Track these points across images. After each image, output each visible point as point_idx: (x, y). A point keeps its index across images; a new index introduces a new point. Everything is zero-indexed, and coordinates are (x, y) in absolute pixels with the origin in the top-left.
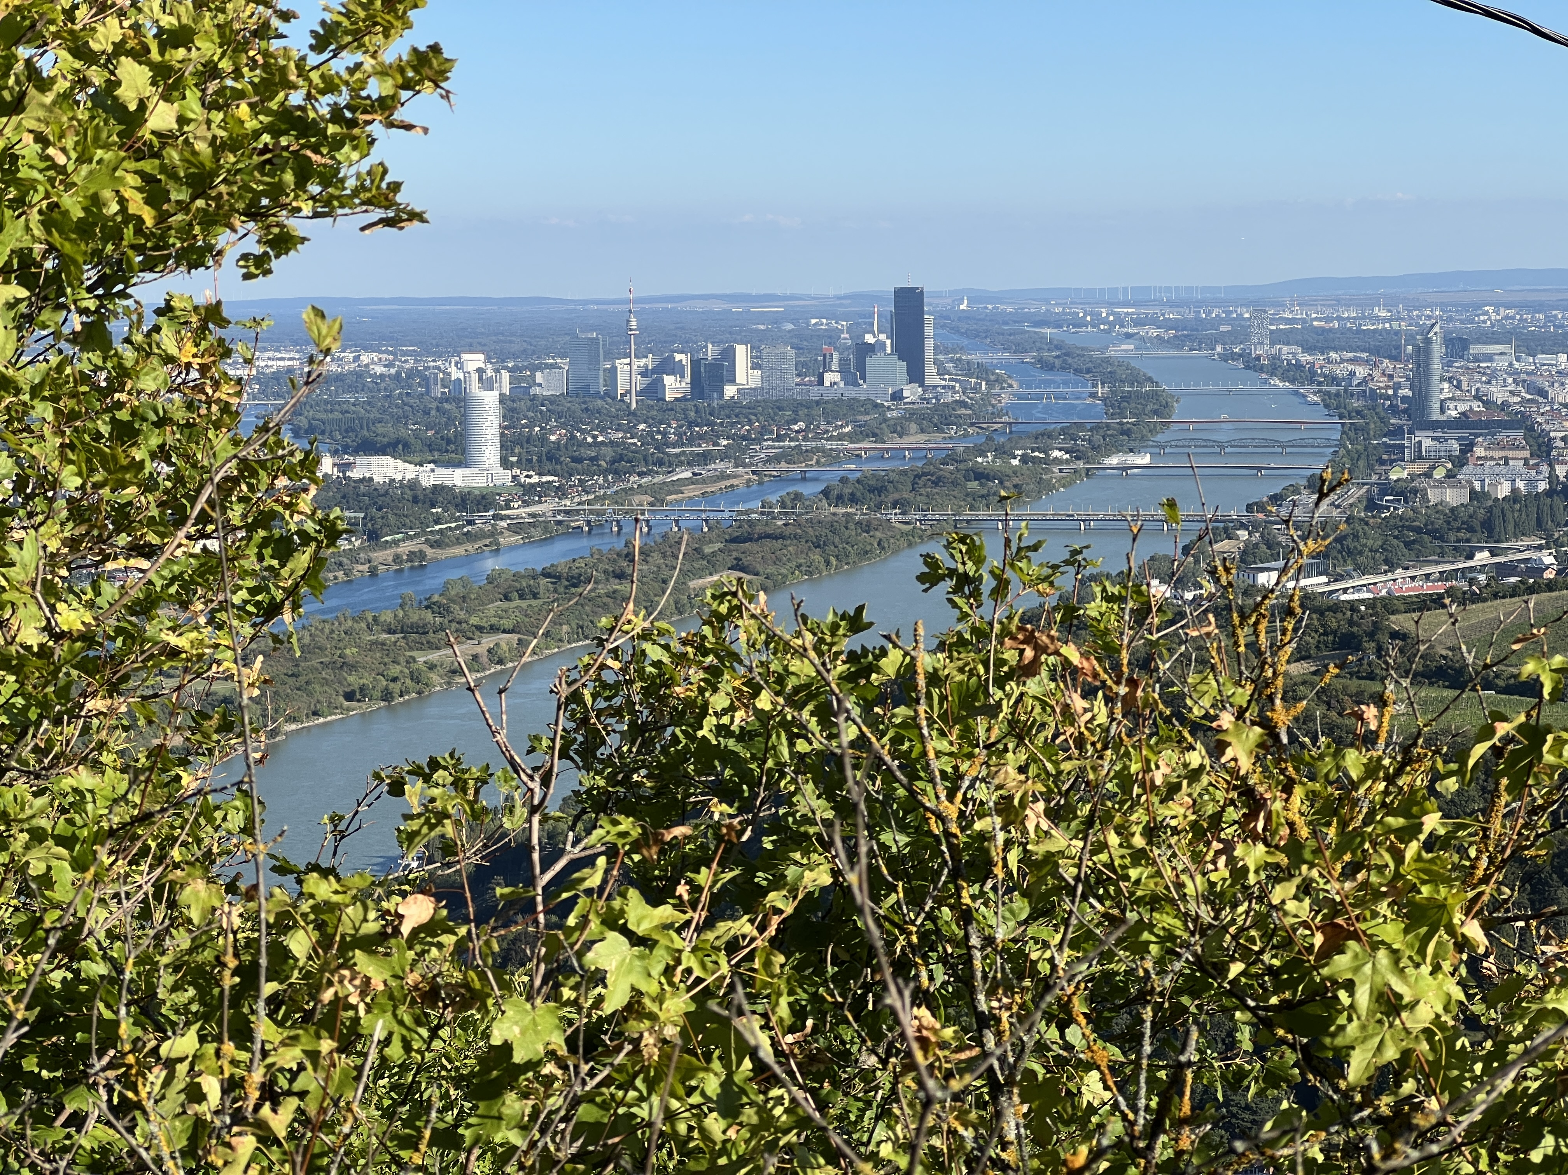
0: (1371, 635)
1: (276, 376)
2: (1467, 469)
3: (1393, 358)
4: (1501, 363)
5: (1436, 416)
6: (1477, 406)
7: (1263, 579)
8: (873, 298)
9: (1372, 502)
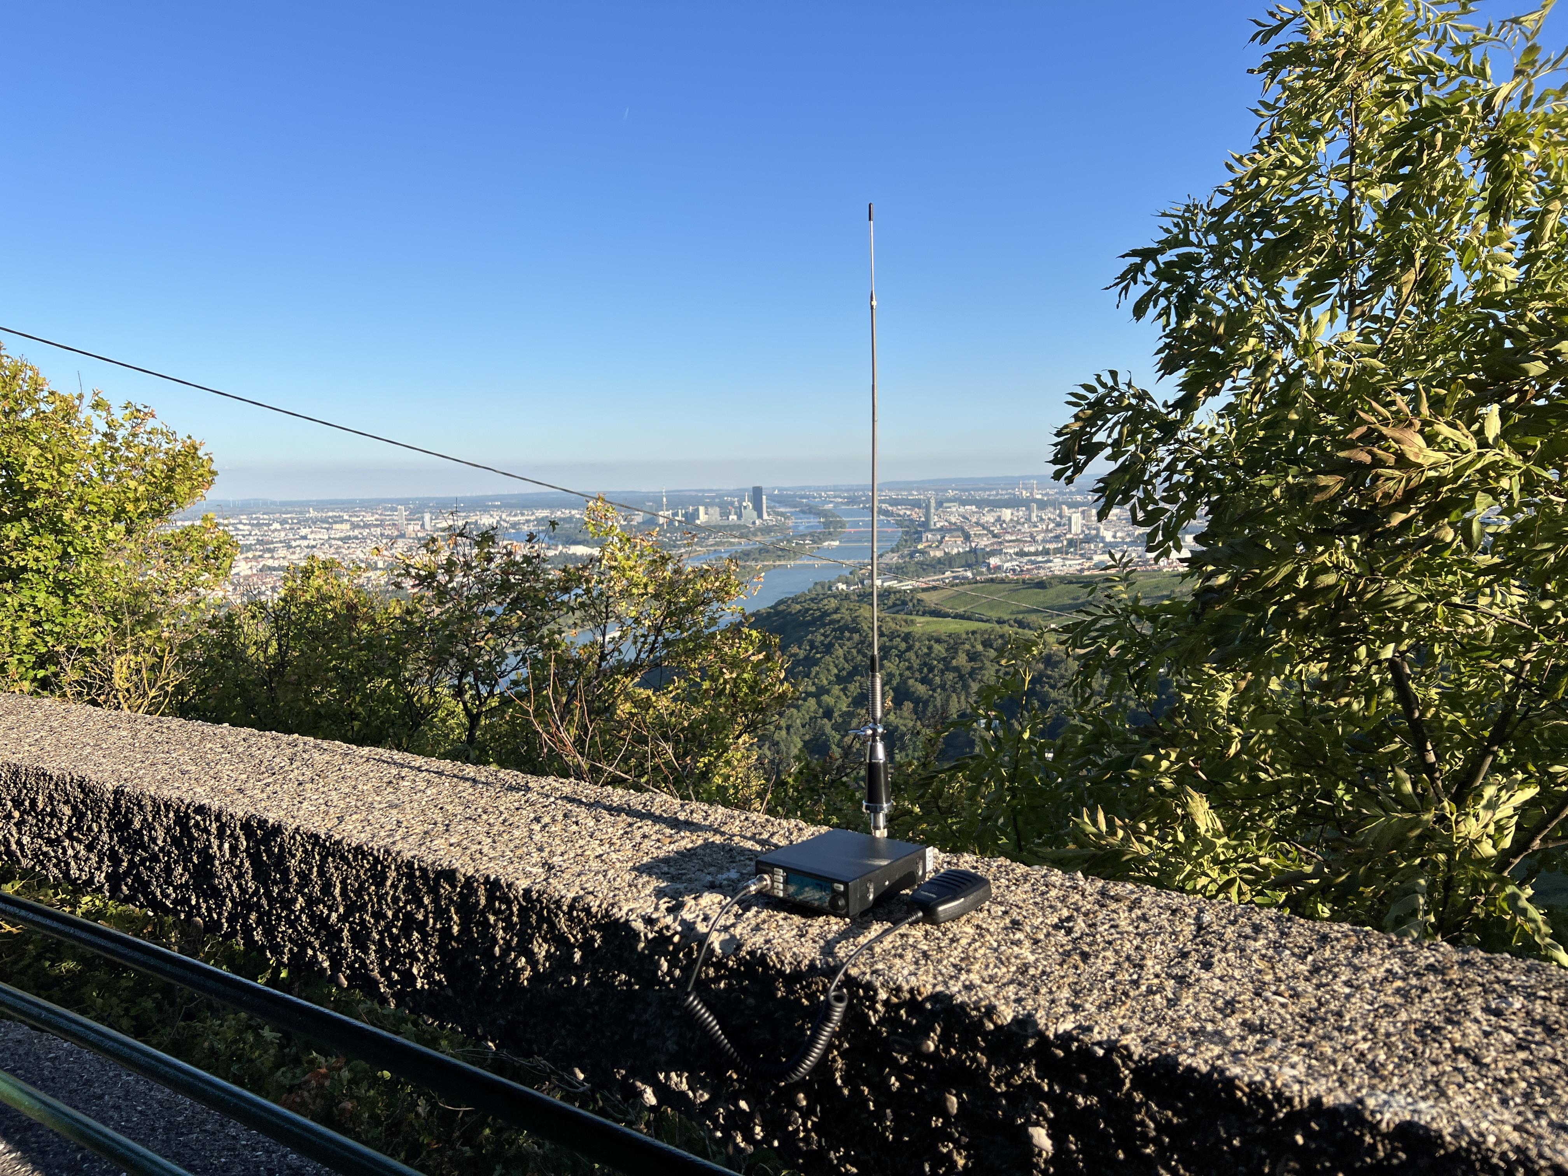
0: (911, 601)
1: (543, 519)
3: (919, 508)
4: (954, 509)
5: (933, 527)
6: (946, 524)
7: (876, 582)
8: (746, 490)
9: (912, 555)
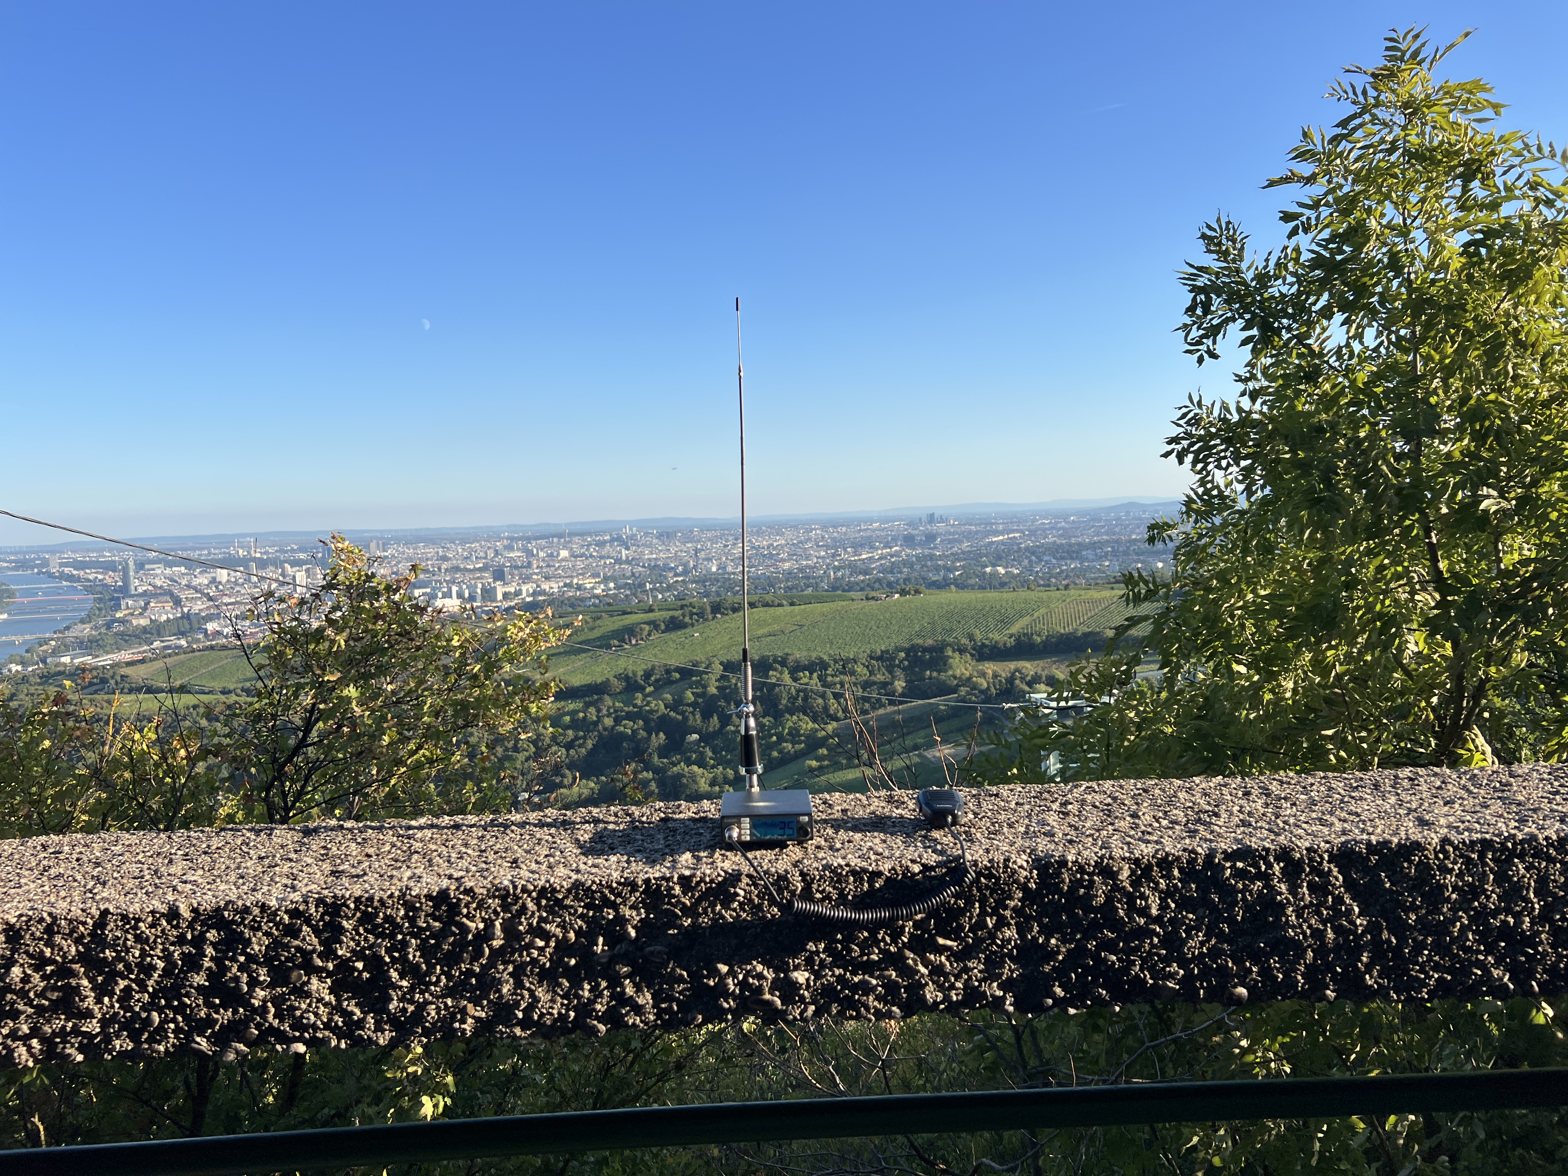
0: (112, 677)
2: (148, 611)
3: (114, 571)
4: (159, 571)
5: (133, 592)
6: (150, 588)
7: (63, 660)
9: (109, 626)
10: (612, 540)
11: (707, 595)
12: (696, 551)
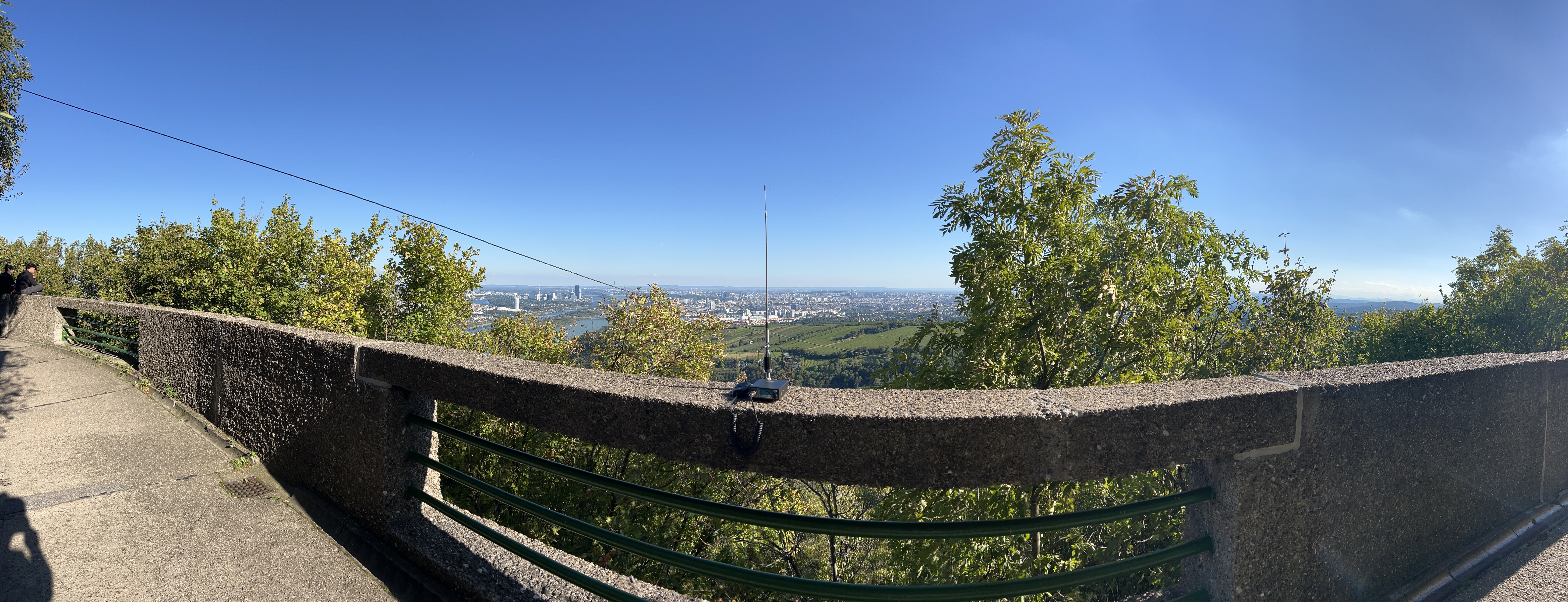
10: (846, 295)
11: (888, 319)
12: (885, 301)
